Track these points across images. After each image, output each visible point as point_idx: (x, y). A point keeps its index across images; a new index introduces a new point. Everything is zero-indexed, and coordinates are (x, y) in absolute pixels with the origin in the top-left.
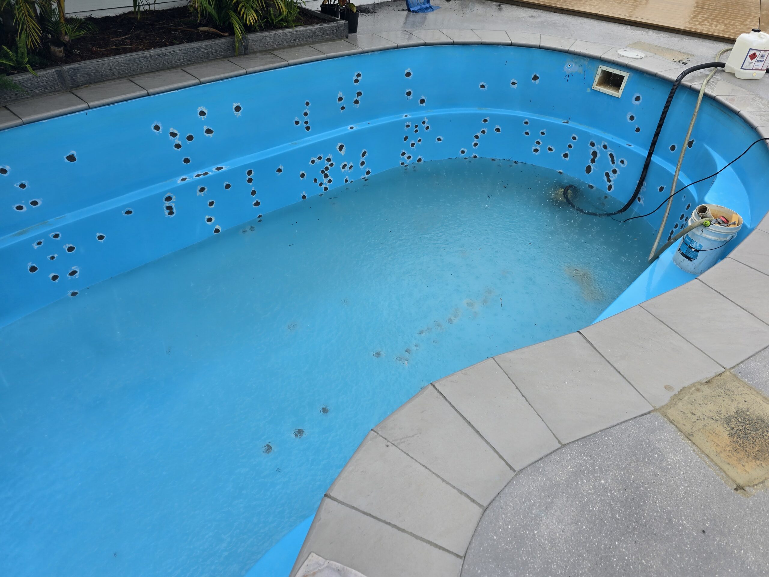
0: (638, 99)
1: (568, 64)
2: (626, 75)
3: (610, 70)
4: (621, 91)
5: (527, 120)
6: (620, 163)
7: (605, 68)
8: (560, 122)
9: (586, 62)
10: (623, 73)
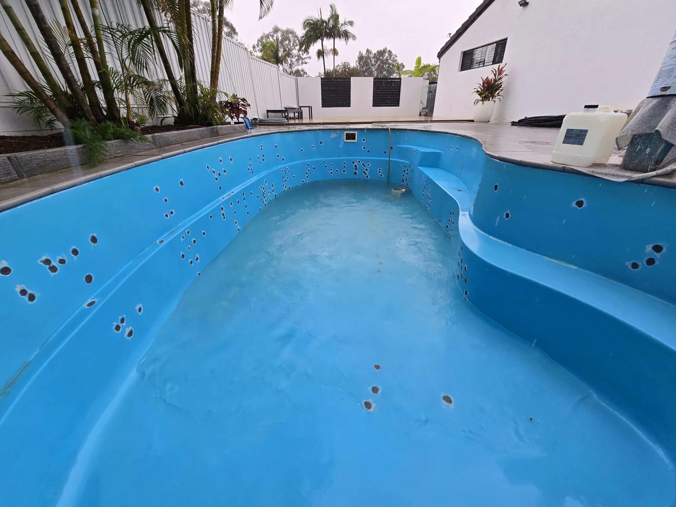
0: (364, 140)
1: (332, 134)
2: (356, 133)
3: (349, 132)
4: (356, 139)
5: (324, 161)
6: (367, 166)
7: (347, 132)
8: (337, 158)
9: (339, 131)
10: (355, 132)
